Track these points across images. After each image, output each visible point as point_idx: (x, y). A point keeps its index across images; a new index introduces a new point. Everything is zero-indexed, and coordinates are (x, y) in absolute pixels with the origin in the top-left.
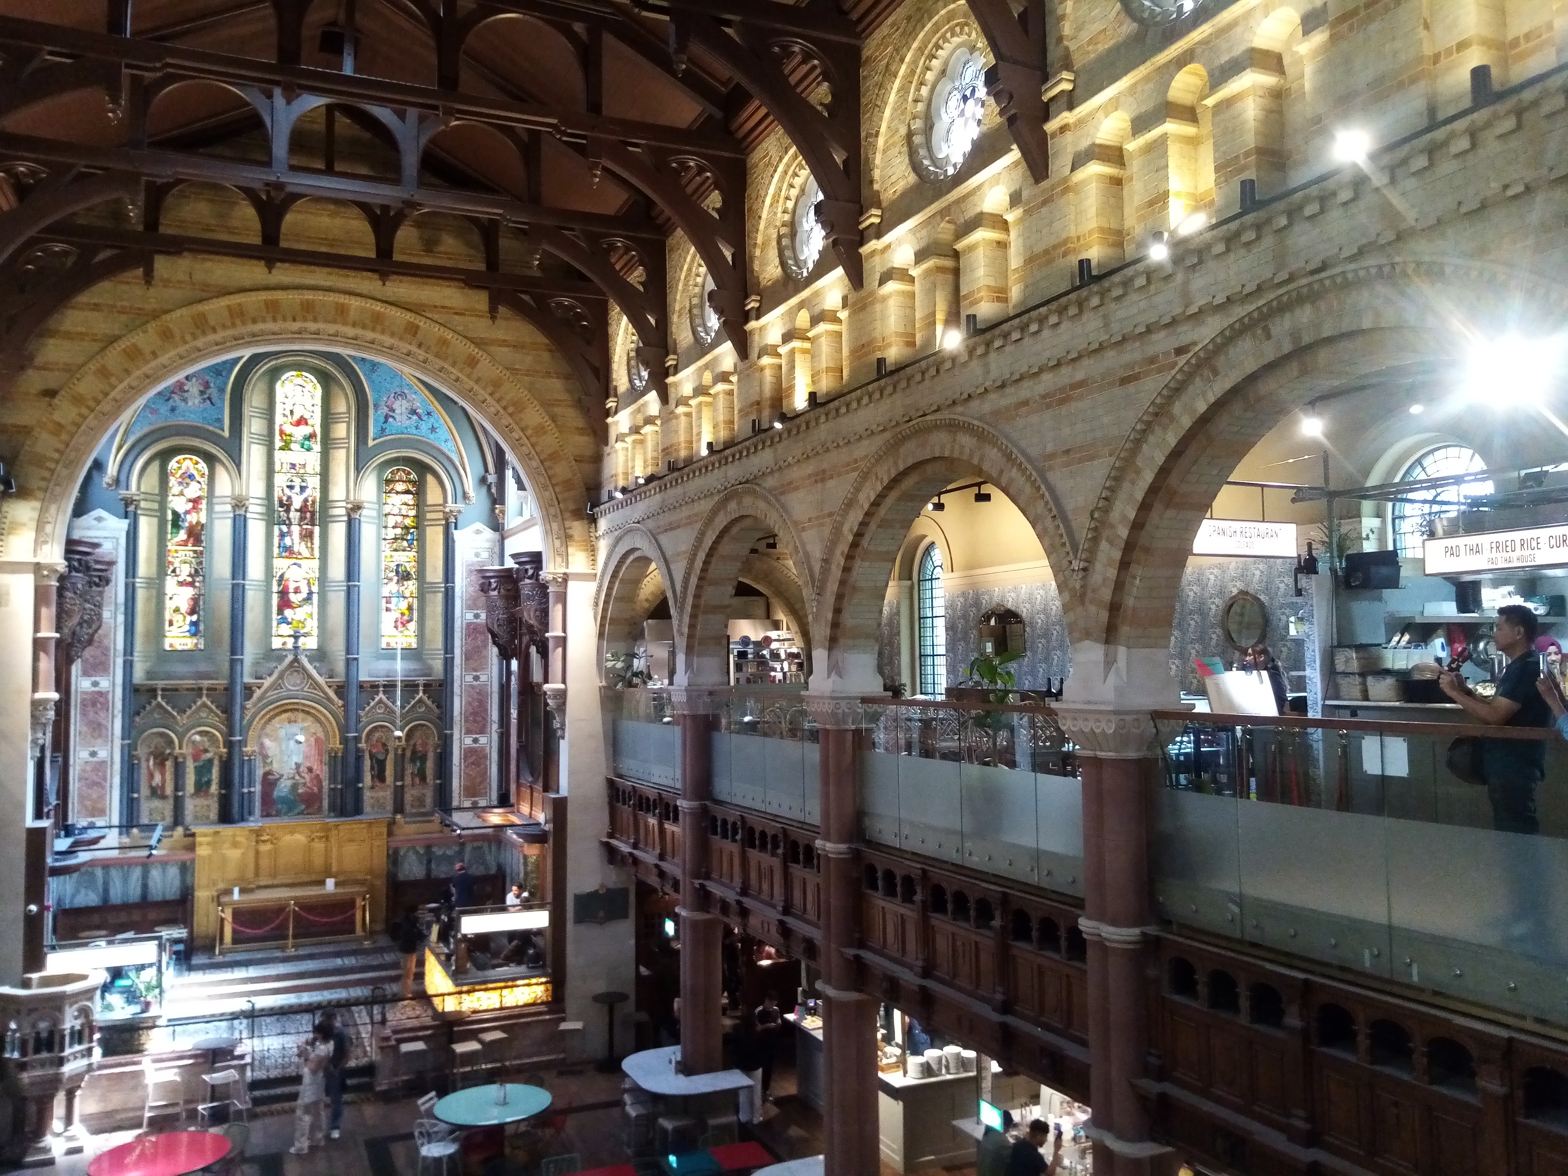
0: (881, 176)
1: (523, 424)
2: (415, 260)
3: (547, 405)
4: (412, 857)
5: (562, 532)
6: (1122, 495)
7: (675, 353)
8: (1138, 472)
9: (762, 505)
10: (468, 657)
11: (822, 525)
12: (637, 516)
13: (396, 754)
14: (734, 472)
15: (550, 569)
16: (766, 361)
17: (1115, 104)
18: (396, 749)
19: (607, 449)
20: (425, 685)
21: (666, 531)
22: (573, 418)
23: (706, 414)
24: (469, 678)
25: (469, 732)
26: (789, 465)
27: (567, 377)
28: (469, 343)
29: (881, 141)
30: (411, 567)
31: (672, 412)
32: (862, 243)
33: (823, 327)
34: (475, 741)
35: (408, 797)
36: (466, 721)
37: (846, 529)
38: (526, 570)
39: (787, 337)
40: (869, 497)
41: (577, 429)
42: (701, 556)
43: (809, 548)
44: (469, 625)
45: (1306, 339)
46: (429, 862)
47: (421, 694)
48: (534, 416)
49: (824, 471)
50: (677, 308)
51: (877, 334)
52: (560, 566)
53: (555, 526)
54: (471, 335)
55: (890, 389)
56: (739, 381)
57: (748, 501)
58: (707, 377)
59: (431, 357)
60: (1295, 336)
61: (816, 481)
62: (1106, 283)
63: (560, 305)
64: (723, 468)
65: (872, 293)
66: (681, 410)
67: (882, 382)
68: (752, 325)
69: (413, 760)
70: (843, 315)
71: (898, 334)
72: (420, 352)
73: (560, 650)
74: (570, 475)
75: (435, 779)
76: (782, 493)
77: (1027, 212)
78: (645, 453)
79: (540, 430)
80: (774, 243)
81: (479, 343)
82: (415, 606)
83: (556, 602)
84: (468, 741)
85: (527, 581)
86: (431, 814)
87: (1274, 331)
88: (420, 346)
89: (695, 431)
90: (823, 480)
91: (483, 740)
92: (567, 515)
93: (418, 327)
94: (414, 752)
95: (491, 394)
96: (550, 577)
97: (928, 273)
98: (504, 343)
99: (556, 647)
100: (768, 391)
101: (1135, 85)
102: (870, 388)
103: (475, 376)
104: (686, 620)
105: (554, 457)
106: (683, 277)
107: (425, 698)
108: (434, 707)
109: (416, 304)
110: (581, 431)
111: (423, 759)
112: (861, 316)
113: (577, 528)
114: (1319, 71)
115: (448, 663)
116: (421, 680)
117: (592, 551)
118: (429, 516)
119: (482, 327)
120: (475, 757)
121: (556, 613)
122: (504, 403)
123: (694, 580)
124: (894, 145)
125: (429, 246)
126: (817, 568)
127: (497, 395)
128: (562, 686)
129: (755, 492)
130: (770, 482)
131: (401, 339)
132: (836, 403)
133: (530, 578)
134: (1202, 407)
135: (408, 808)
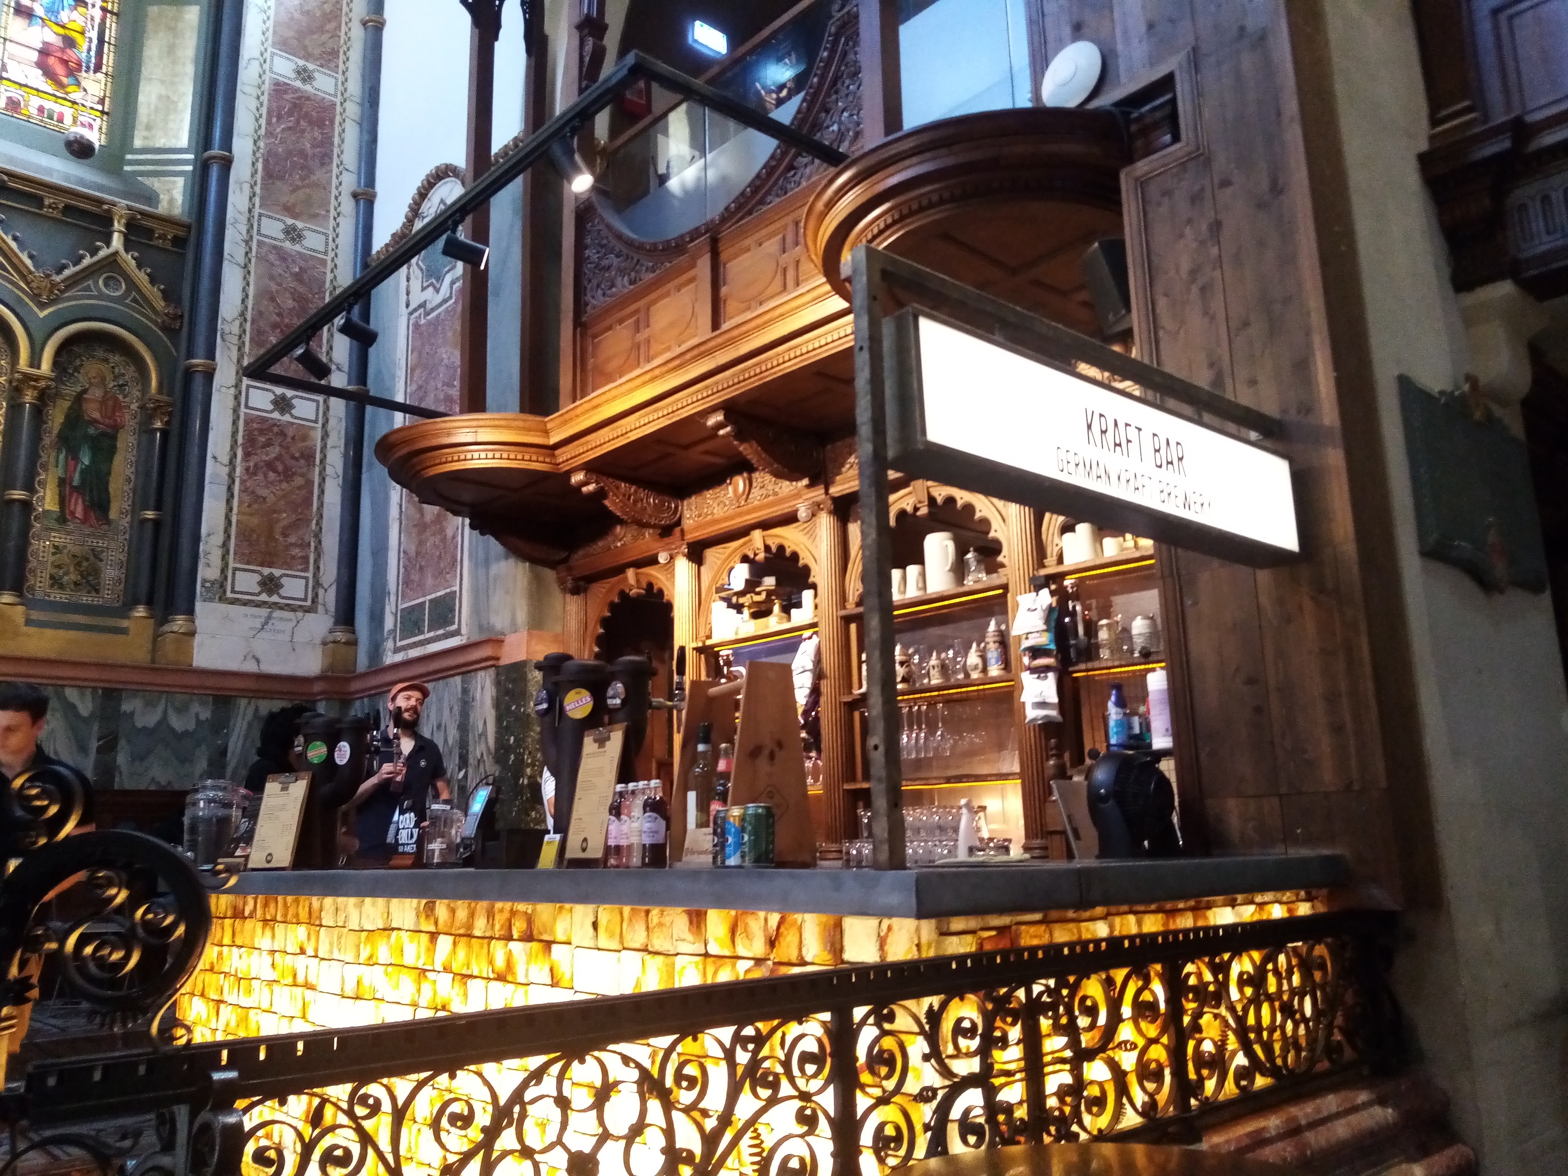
10: (271, 171)
13: (15, 407)
20: (133, 225)
24: (273, 228)
25: (261, 375)
34: (281, 405)
36: (257, 344)
44: (280, 89)
46: (111, 740)
47: (117, 241)
69: (68, 444)
75: (140, 504)
82: (109, 36)
84: (259, 400)
86: (120, 610)
91: (304, 407)
107: (129, 260)
108: (153, 293)
116: (123, 200)
120: (276, 448)
135: (38, 581)
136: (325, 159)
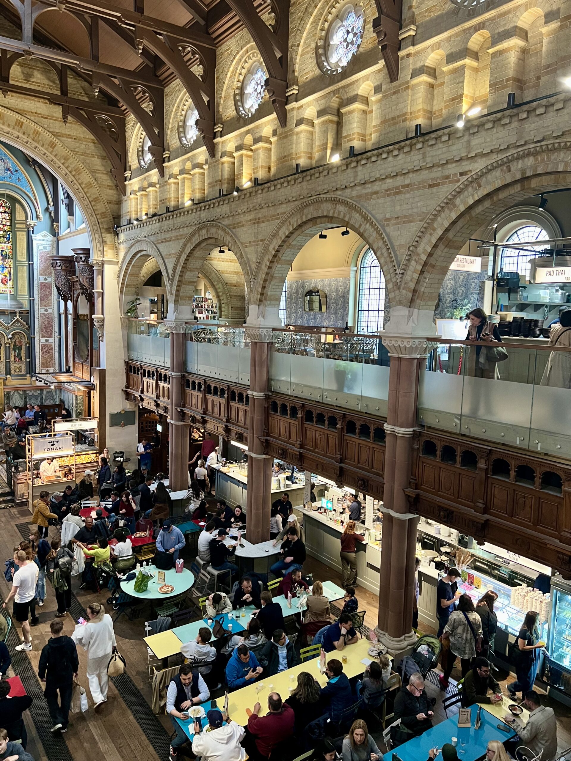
0: (299, 69)
1: (80, 181)
2: (20, 84)
3: (93, 172)
4: (16, 396)
5: (101, 239)
6: (425, 240)
7: (168, 150)
8: (434, 230)
9: (221, 233)
10: (42, 299)
11: (257, 245)
12: (143, 234)
13: (6, 346)
14: (204, 215)
15: (94, 258)
16: (225, 159)
17: (438, 46)
18: (5, 344)
19: (125, 198)
20: (19, 313)
21: (162, 242)
22: (106, 180)
23: (187, 183)
24: (42, 310)
25: (43, 336)
26: (239, 214)
27: (103, 158)
28: (50, 135)
29: (300, 49)
30: (8, 251)
31: (166, 182)
32: (287, 104)
33: (260, 144)
34: (47, 341)
35: (12, 367)
36: (42, 331)
37: (271, 248)
38: (81, 258)
39: (239, 148)
40: (285, 233)
41: (108, 186)
42: (184, 256)
43: (249, 256)
44: (41, 284)
45: (528, 174)
46: (25, 398)
47: (18, 317)
48: (86, 178)
49: (259, 219)
50: (170, 127)
51: (294, 151)
52: (100, 257)
53: (97, 236)
54: (51, 130)
55: (300, 180)
56: (209, 168)
57: (213, 230)
58: (188, 165)
59: (30, 141)
60: (523, 171)
61: (254, 223)
62: (427, 137)
63: (100, 118)
64: (198, 213)
65: (291, 130)
66: (172, 180)
67: (297, 176)
68: (218, 140)
69: (14, 349)
70: (273, 139)
71: (305, 152)
72: (23, 136)
73: (100, 298)
74: (104, 210)
75: (26, 359)
76: (234, 228)
77: (385, 97)
78: (148, 202)
79: (89, 185)
80: (232, 98)
81: (56, 135)
82: (12, 273)
83: (98, 275)
84: (43, 341)
85: (81, 263)
86: (25, 375)
87: (512, 169)
88: (24, 134)
89: (180, 192)
90: (258, 223)
91: (51, 341)
92: (103, 231)
93: (23, 123)
94: (15, 345)
95: (63, 164)
96: (95, 262)
97: (324, 123)
98: (69, 136)
99: (99, 297)
100: (226, 175)
101: (450, 37)
102: (289, 178)
103: (54, 153)
104: (175, 287)
105: (96, 199)
106: (174, 110)
107: (20, 319)
108: (24, 323)
109: (20, 110)
110: (110, 187)
111: (20, 349)
112: (285, 141)
113: (109, 237)
114: (550, 42)
115: (31, 303)
116: (18, 310)
117: (117, 250)
118: (17, 226)
119: (58, 126)
120: (47, 349)
121: (98, 280)
122: (70, 169)
123: (179, 268)
124: (308, 52)
125: (28, 77)
126: (254, 266)
127: (66, 165)
128: (102, 316)
129: (218, 226)
130: (226, 222)
131: (14, 129)
132: (269, 184)
133: (83, 262)
134: (471, 201)
135: (13, 372)
136: (51, 294)
